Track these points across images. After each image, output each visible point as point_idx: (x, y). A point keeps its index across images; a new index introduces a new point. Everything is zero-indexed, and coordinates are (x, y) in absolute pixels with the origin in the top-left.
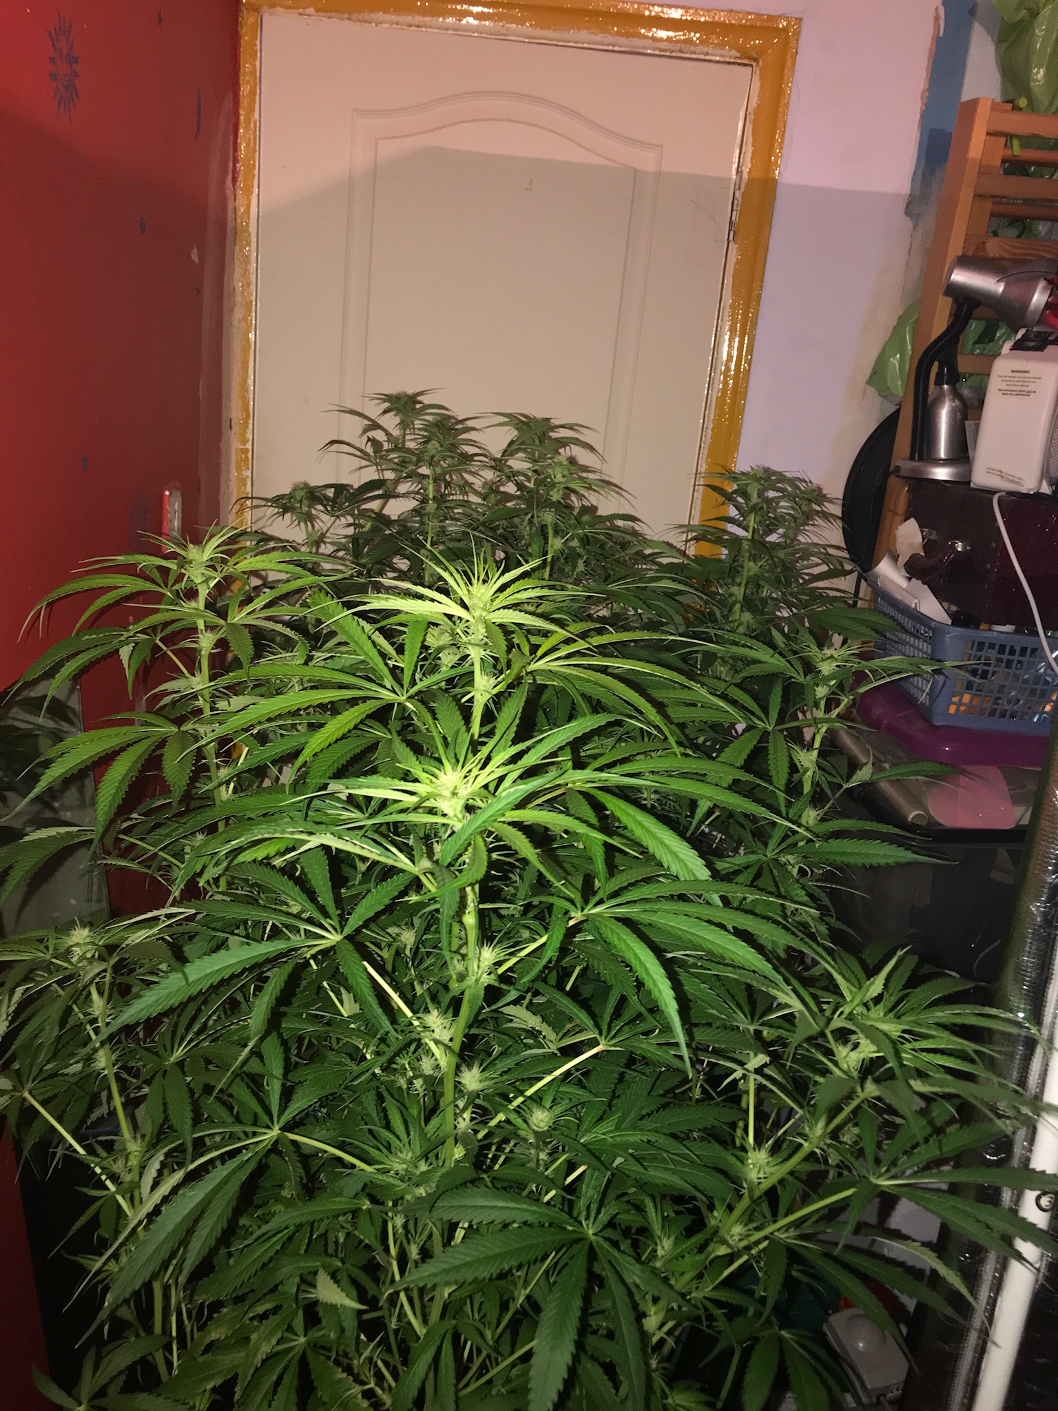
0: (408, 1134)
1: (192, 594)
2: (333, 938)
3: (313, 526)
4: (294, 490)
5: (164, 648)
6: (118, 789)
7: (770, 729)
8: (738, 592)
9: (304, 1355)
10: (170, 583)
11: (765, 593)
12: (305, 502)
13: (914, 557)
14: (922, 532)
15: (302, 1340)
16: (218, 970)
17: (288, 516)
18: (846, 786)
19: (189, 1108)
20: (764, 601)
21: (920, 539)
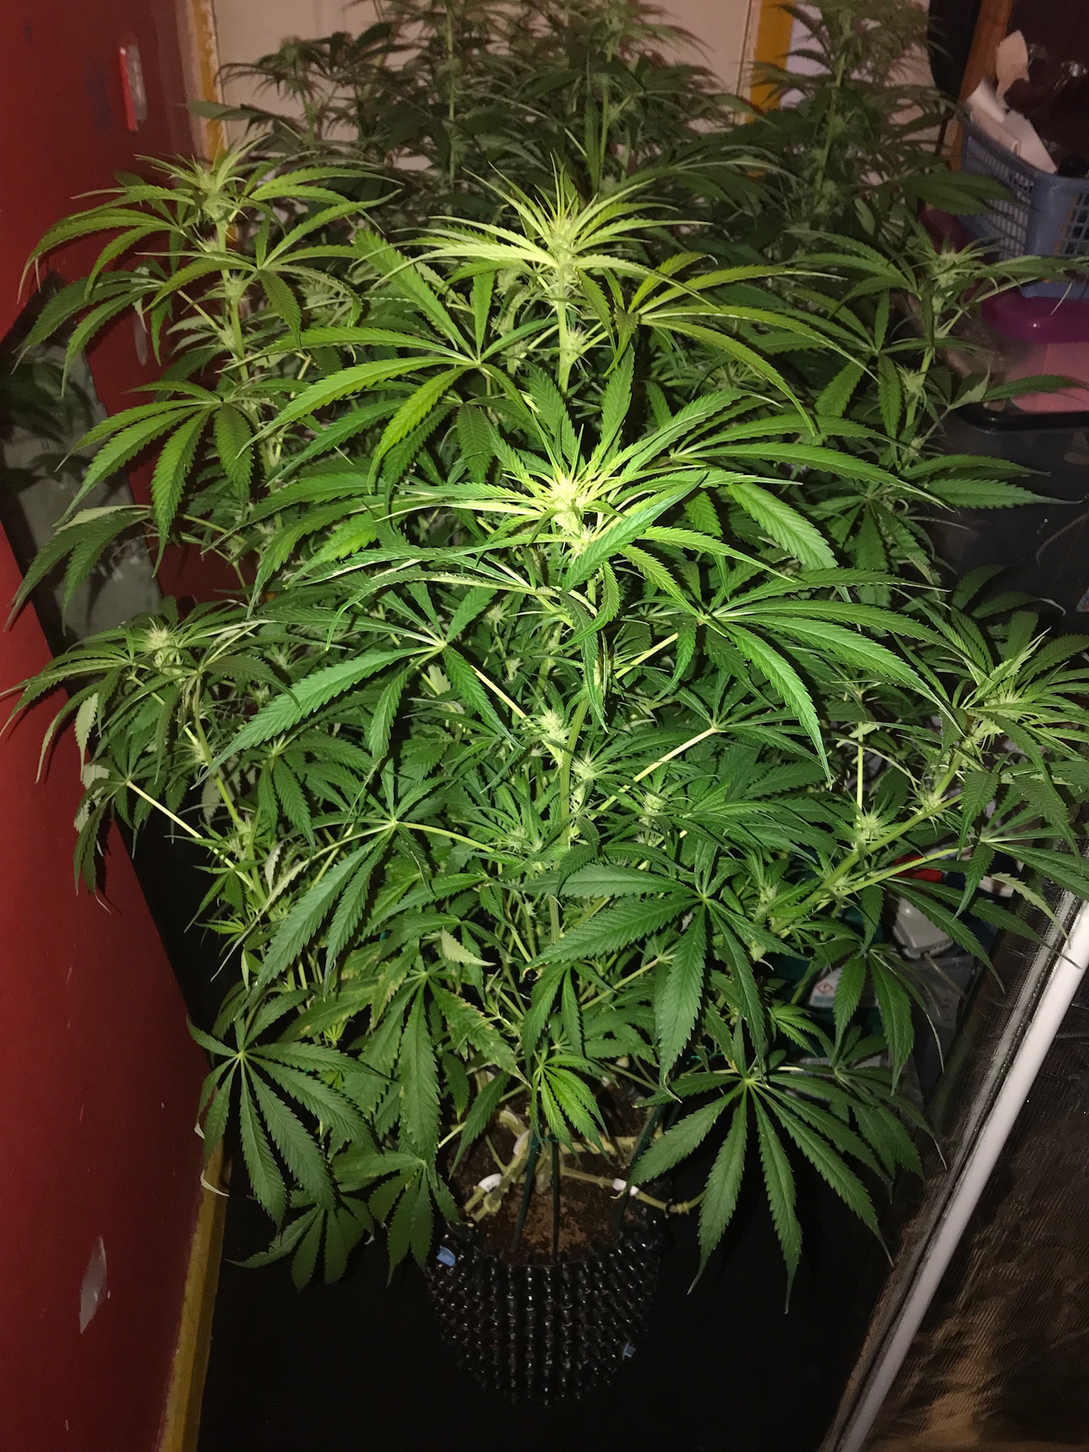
0: (520, 813)
1: (208, 230)
2: (439, 645)
3: (312, 96)
4: (283, 50)
5: (190, 301)
6: (174, 483)
7: (876, 352)
8: (820, 155)
9: (427, 985)
10: (180, 220)
11: (850, 153)
12: (299, 64)
13: (1018, 83)
14: (1028, 49)
15: (424, 974)
16: (326, 688)
17: (283, 83)
18: (950, 408)
19: (305, 803)
20: (849, 164)
21: (1025, 58)
